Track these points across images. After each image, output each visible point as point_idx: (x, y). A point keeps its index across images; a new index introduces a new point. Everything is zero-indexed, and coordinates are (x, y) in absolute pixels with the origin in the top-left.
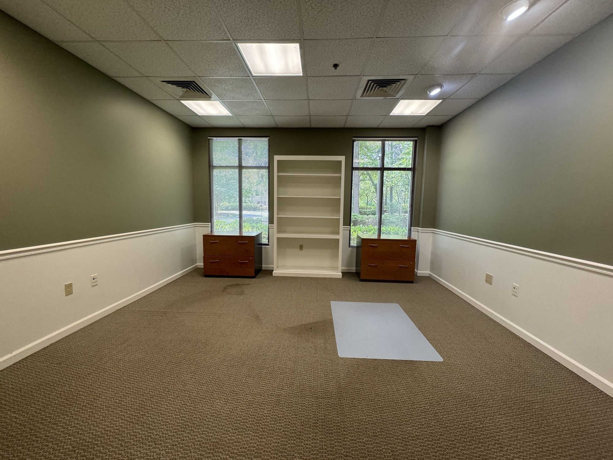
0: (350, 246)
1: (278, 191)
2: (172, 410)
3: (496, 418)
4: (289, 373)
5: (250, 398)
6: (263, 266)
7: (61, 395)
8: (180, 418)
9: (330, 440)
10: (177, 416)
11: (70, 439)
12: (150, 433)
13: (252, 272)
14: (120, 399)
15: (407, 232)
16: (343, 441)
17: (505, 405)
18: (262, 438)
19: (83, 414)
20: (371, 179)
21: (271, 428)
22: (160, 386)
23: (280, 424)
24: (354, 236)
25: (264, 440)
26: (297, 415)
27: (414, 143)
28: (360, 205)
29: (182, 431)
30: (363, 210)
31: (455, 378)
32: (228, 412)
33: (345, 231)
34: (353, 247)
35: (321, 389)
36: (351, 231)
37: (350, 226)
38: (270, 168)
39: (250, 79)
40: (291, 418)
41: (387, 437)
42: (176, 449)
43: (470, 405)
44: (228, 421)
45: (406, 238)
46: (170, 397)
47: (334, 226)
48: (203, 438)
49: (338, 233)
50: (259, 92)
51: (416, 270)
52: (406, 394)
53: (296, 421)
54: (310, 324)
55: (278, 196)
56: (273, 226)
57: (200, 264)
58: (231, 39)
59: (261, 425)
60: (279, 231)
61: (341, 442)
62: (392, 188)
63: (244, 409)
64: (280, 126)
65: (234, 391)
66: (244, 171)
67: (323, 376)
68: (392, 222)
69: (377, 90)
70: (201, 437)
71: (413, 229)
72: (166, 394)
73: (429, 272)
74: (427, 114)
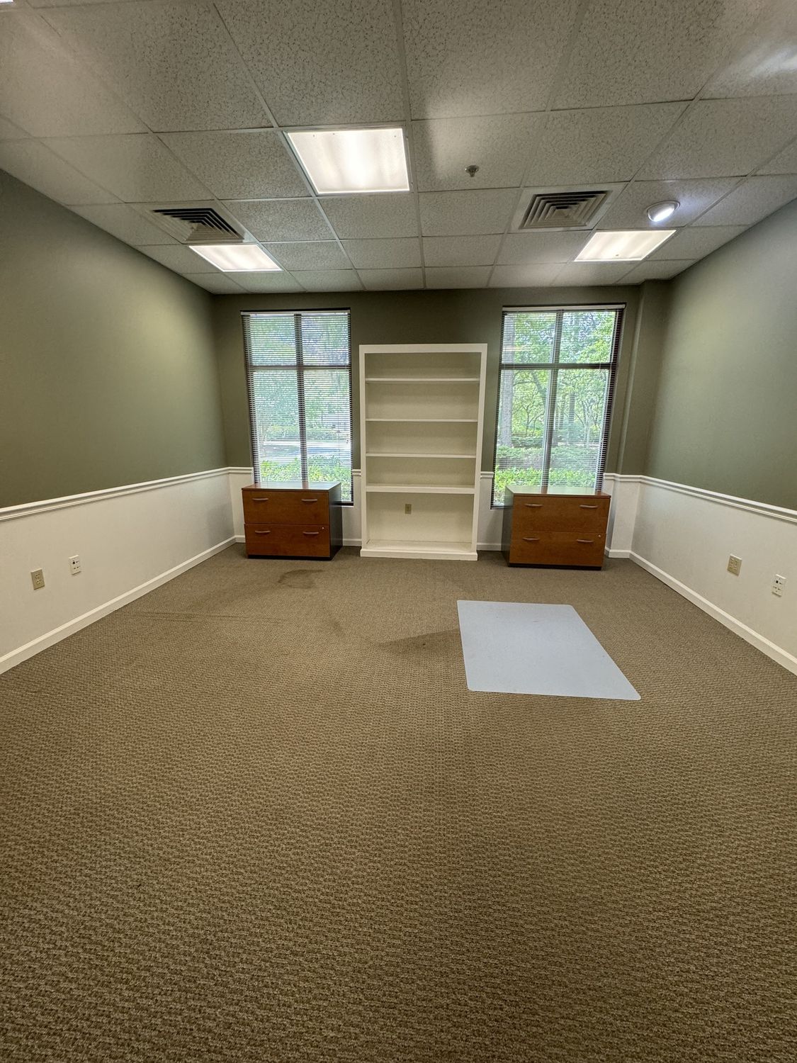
0: (492, 506)
1: (367, 410)
2: (212, 763)
3: (719, 788)
4: (389, 713)
5: (329, 749)
6: (344, 540)
7: (47, 736)
8: (226, 775)
9: (452, 812)
10: (220, 772)
11: (70, 798)
12: (183, 794)
13: (325, 550)
14: (134, 745)
15: (595, 480)
16: (471, 814)
17: (737, 769)
18: (348, 806)
19: (82, 765)
20: (535, 380)
21: (361, 793)
22: (192, 728)
23: (375, 788)
24: (500, 488)
25: (351, 809)
26: (401, 775)
27: (618, 315)
28: (513, 429)
29: (229, 793)
30: (520, 438)
31: (658, 726)
32: (296, 768)
33: (484, 480)
34: (498, 508)
35: (439, 739)
36: (495, 480)
37: (494, 471)
38: (352, 368)
39: (313, 201)
40: (391, 779)
41: (541, 810)
42: (222, 817)
43: (679, 768)
44: (296, 781)
45: (592, 492)
46: (207, 744)
47: (464, 471)
48: (261, 803)
49: (472, 484)
50: (330, 225)
51: (606, 548)
52: (575, 749)
53: (400, 783)
54: (423, 637)
55: (367, 420)
56: (360, 472)
57: (240, 536)
58: (275, 125)
59: (346, 788)
60: (369, 482)
61: (468, 816)
62: (573, 397)
63: (320, 765)
64: (368, 289)
65: (303, 738)
66: (306, 373)
67: (443, 719)
68: (570, 462)
69: (552, 213)
70: (257, 802)
71: (606, 476)
72: (202, 739)
73: (630, 551)
74: (646, 257)
